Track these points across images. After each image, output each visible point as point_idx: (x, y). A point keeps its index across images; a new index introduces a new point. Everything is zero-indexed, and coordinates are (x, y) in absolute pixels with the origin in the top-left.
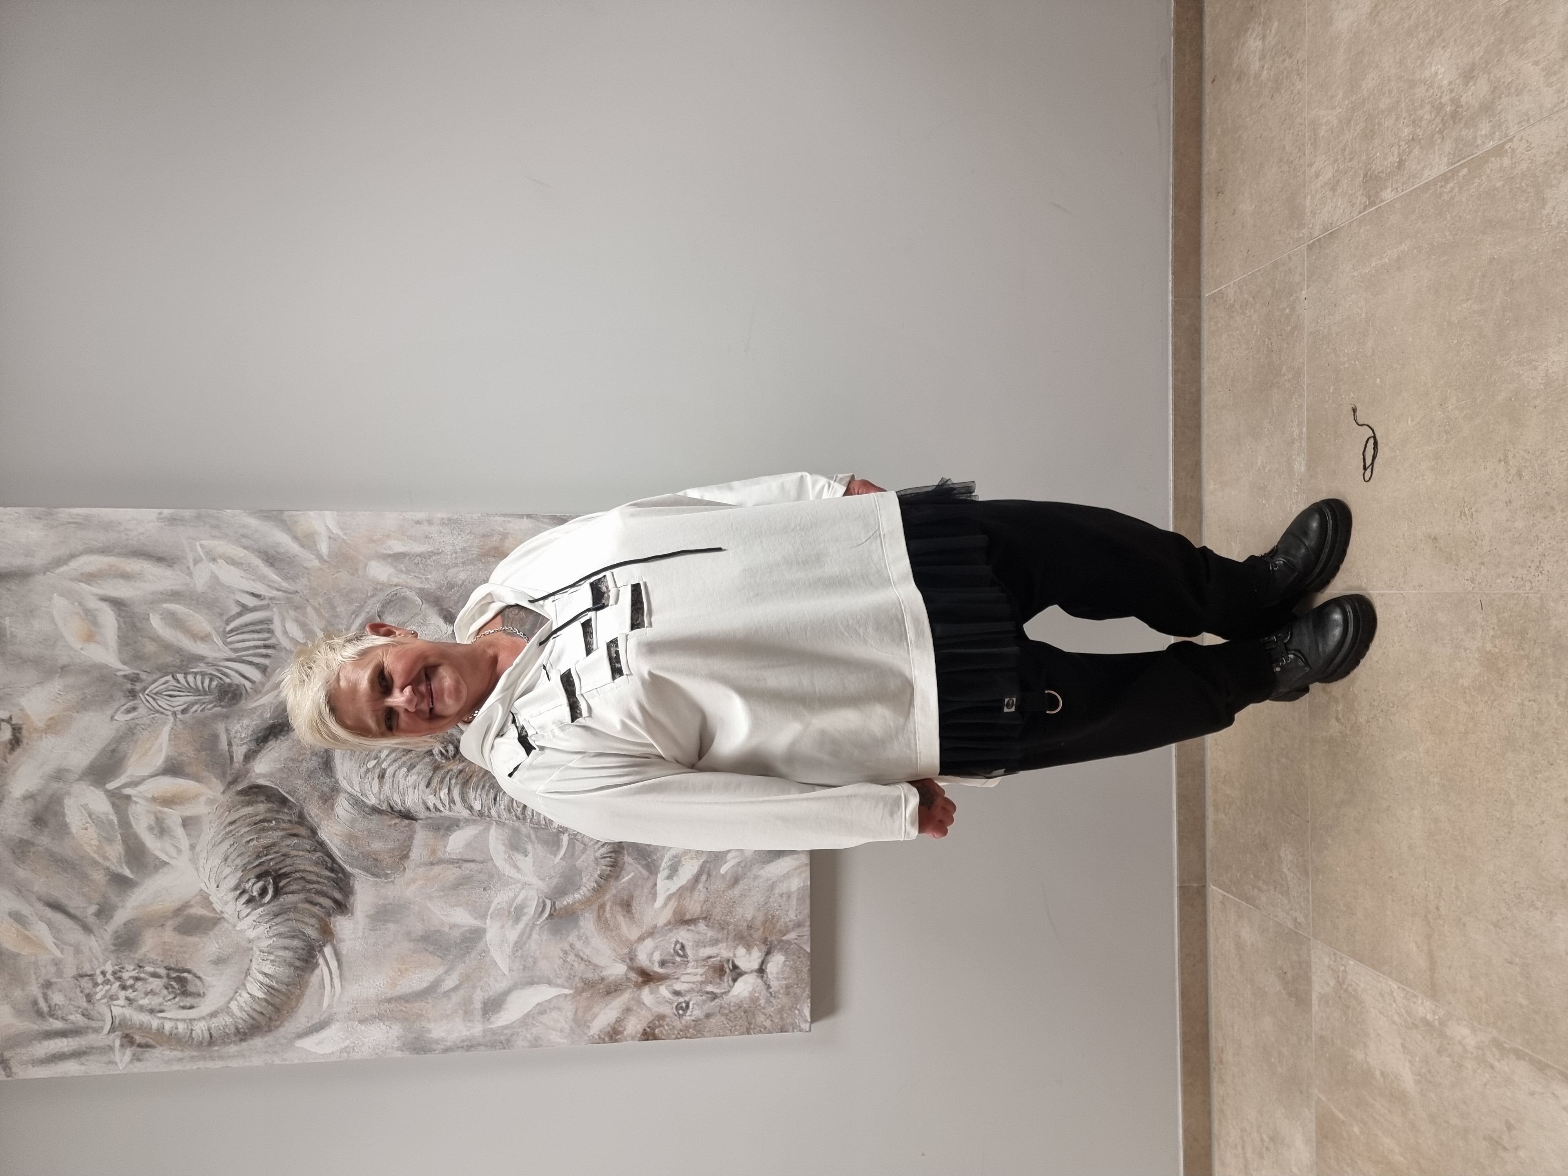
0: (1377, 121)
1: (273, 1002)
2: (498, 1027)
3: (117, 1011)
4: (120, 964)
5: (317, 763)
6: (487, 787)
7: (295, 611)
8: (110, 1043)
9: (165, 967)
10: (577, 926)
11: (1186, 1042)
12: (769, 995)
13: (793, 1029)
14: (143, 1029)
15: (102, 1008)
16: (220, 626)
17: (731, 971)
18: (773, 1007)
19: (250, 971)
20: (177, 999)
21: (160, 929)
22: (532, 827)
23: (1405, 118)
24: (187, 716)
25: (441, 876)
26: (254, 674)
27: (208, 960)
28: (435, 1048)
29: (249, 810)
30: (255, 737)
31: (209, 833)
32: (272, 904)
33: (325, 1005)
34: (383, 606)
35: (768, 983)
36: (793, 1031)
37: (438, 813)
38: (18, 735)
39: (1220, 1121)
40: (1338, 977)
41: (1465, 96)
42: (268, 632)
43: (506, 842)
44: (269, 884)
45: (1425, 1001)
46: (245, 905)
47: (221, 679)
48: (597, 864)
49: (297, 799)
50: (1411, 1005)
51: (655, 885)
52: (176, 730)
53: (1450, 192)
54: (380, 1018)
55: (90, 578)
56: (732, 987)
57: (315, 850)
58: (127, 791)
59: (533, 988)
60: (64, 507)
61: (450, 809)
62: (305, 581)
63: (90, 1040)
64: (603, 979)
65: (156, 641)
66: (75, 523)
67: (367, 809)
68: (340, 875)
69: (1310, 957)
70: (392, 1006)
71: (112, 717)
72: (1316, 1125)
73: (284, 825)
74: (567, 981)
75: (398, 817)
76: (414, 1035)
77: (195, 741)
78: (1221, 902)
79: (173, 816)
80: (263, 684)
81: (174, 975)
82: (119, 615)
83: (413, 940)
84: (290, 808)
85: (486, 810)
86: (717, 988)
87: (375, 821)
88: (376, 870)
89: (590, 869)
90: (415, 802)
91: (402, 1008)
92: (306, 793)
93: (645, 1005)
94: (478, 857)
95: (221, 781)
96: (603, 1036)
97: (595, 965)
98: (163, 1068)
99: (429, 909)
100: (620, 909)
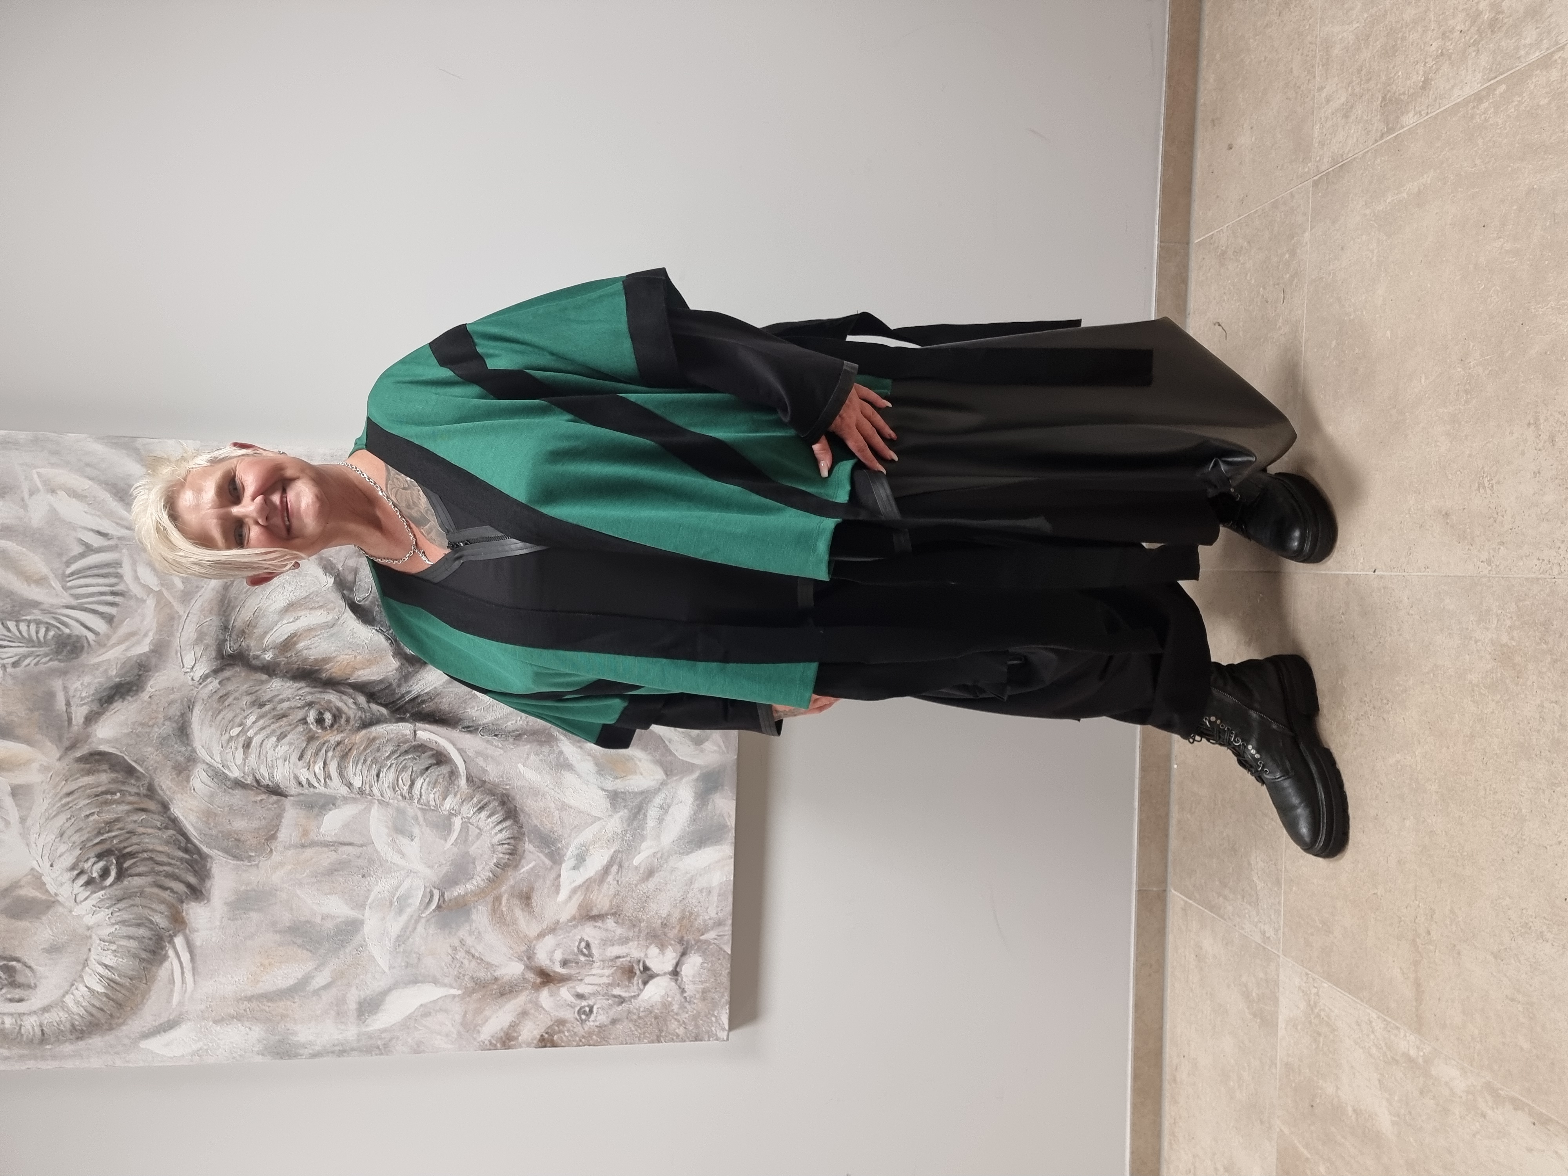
0: (1400, 35)
2: (375, 1030)
5: (171, 729)
6: (369, 762)
10: (468, 919)
11: (1137, 1057)
12: (683, 1000)
13: (709, 1038)
16: (59, 568)
17: (641, 972)
18: (687, 1013)
19: (89, 962)
22: (419, 808)
23: (1433, 30)
24: (18, 669)
25: (314, 860)
26: (99, 625)
27: (42, 947)
28: (301, 1053)
30: (98, 696)
31: (42, 804)
32: (115, 887)
33: (175, 1001)
35: (683, 987)
36: (709, 1040)
37: (312, 790)
39: (1171, 1144)
40: (1309, 1001)
42: (116, 577)
43: (390, 824)
44: (111, 865)
45: (1408, 1034)
46: (83, 888)
47: (58, 628)
48: (494, 852)
49: (147, 769)
50: (1393, 1037)
51: (559, 875)
52: (4, 686)
53: (1484, 112)
54: (238, 1017)
56: (641, 991)
57: (166, 828)
59: (416, 987)
61: (326, 785)
64: (496, 979)
67: (229, 783)
69: (1278, 975)
70: (253, 1005)
72: (1277, 1159)
73: (131, 798)
74: (455, 979)
75: (265, 793)
76: (277, 1038)
77: (27, 699)
78: (1184, 910)
79: (1, 784)
80: (108, 637)
83: (280, 932)
85: (367, 787)
86: (626, 991)
87: (238, 796)
88: (238, 851)
89: (486, 856)
90: (285, 776)
91: (264, 1007)
92: (158, 762)
93: (544, 1009)
94: (357, 840)
95: (56, 745)
96: (495, 1042)
97: (488, 963)
99: (298, 897)
100: (518, 902)
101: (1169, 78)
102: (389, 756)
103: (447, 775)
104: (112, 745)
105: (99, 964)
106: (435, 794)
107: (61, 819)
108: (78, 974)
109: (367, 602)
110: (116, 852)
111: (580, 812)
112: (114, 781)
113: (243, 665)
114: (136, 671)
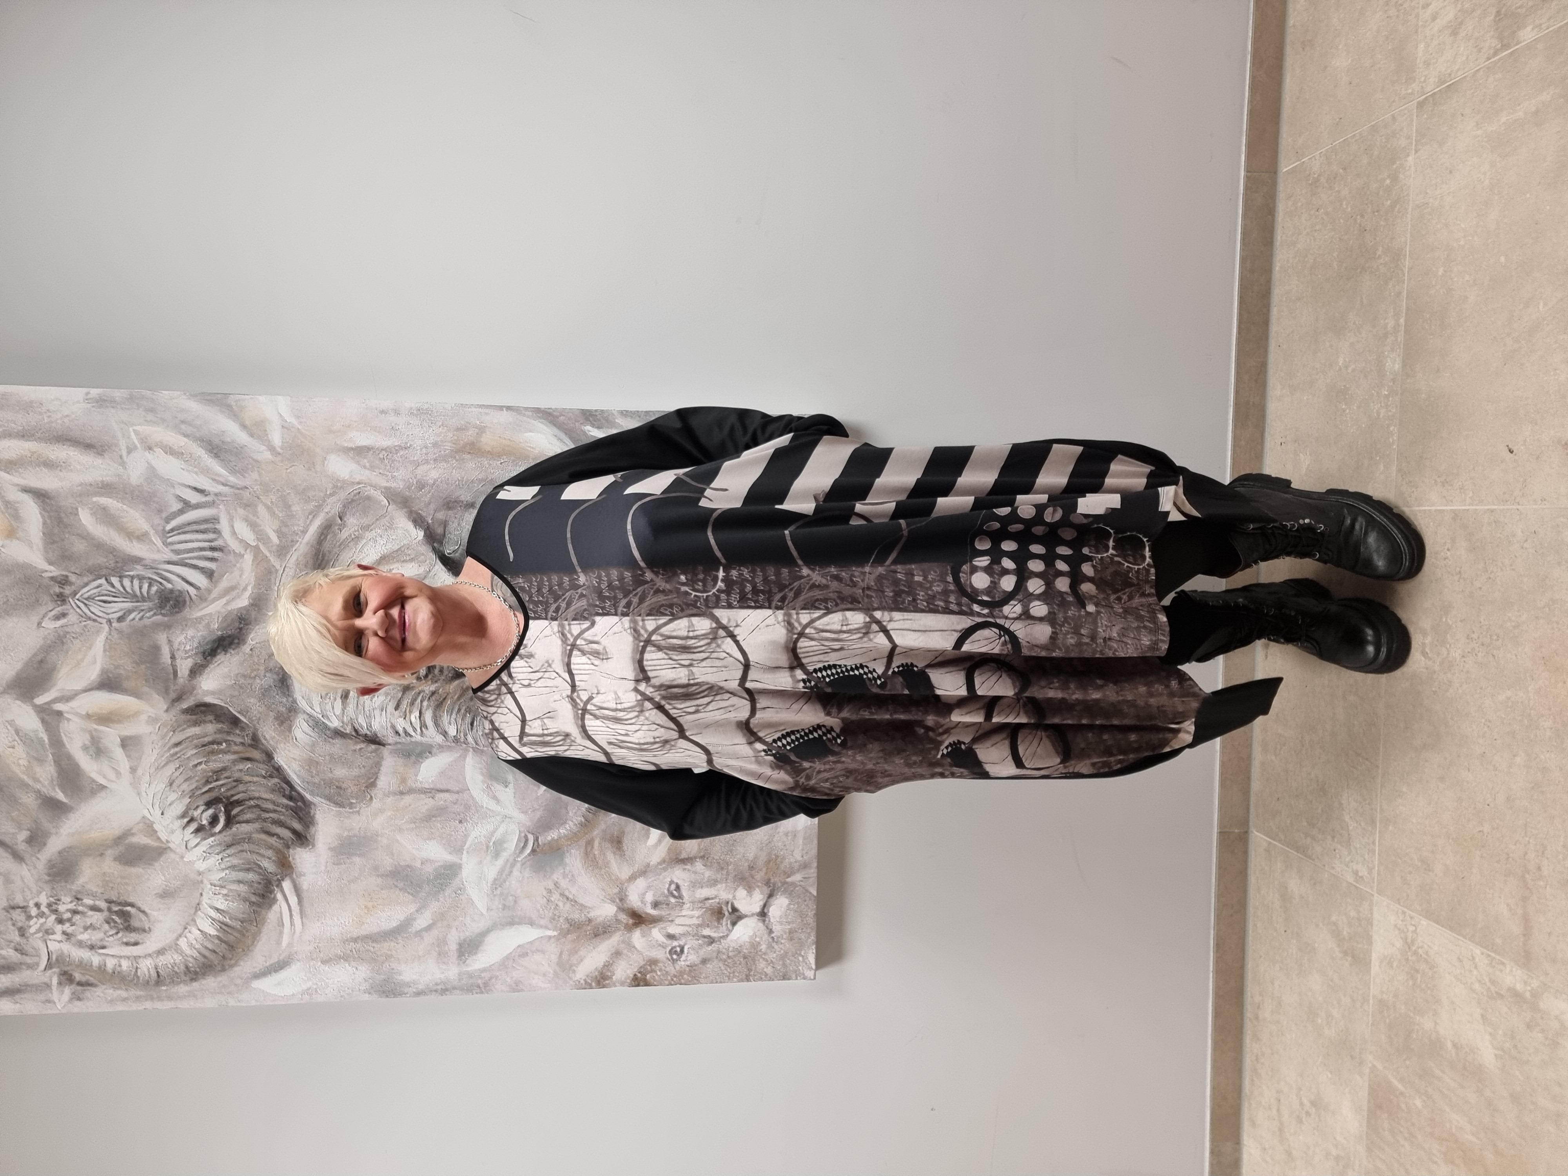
1: (226, 940)
2: (475, 970)
3: (53, 946)
4: (56, 895)
5: (272, 680)
6: (463, 711)
7: (244, 509)
8: (46, 980)
9: (105, 900)
10: (562, 863)
12: (771, 940)
13: (796, 977)
14: (83, 966)
15: (37, 942)
16: (159, 525)
17: (730, 914)
18: (775, 953)
20: (120, 935)
21: (98, 859)
24: (123, 624)
25: (412, 806)
26: (199, 579)
27: (155, 892)
28: (406, 991)
29: (196, 730)
30: (202, 650)
31: (151, 754)
32: (224, 833)
33: (285, 943)
34: (344, 506)
35: (770, 927)
36: (796, 979)
37: (408, 738)
39: (1252, 1080)
40: (1406, 939)
42: (214, 532)
43: (485, 771)
44: (220, 813)
45: (1515, 970)
46: (193, 835)
47: (161, 583)
49: (250, 719)
50: (1497, 973)
52: (111, 640)
54: (345, 958)
55: (10, 465)
56: (730, 931)
57: (271, 776)
58: (58, 707)
59: (513, 929)
61: (422, 734)
62: (255, 475)
63: (24, 976)
64: (590, 921)
65: (86, 540)
67: (328, 732)
68: (299, 804)
69: (1372, 914)
70: (359, 946)
71: (39, 624)
72: (1369, 1094)
73: (236, 748)
74: (551, 922)
75: (363, 742)
76: (383, 977)
77: (133, 653)
78: (1265, 850)
79: (111, 736)
80: (209, 591)
81: (116, 909)
82: (44, 509)
83: (382, 876)
85: (462, 736)
86: (715, 932)
87: (338, 745)
88: (340, 799)
90: (382, 725)
91: (369, 948)
92: (260, 713)
93: (636, 949)
94: (453, 786)
95: (164, 698)
96: (590, 982)
97: (582, 905)
98: (107, 1008)
99: (397, 841)
100: (609, 846)
104: (216, 696)
108: (191, 918)
109: (457, 554)
110: (224, 800)
112: (220, 731)
114: (237, 624)
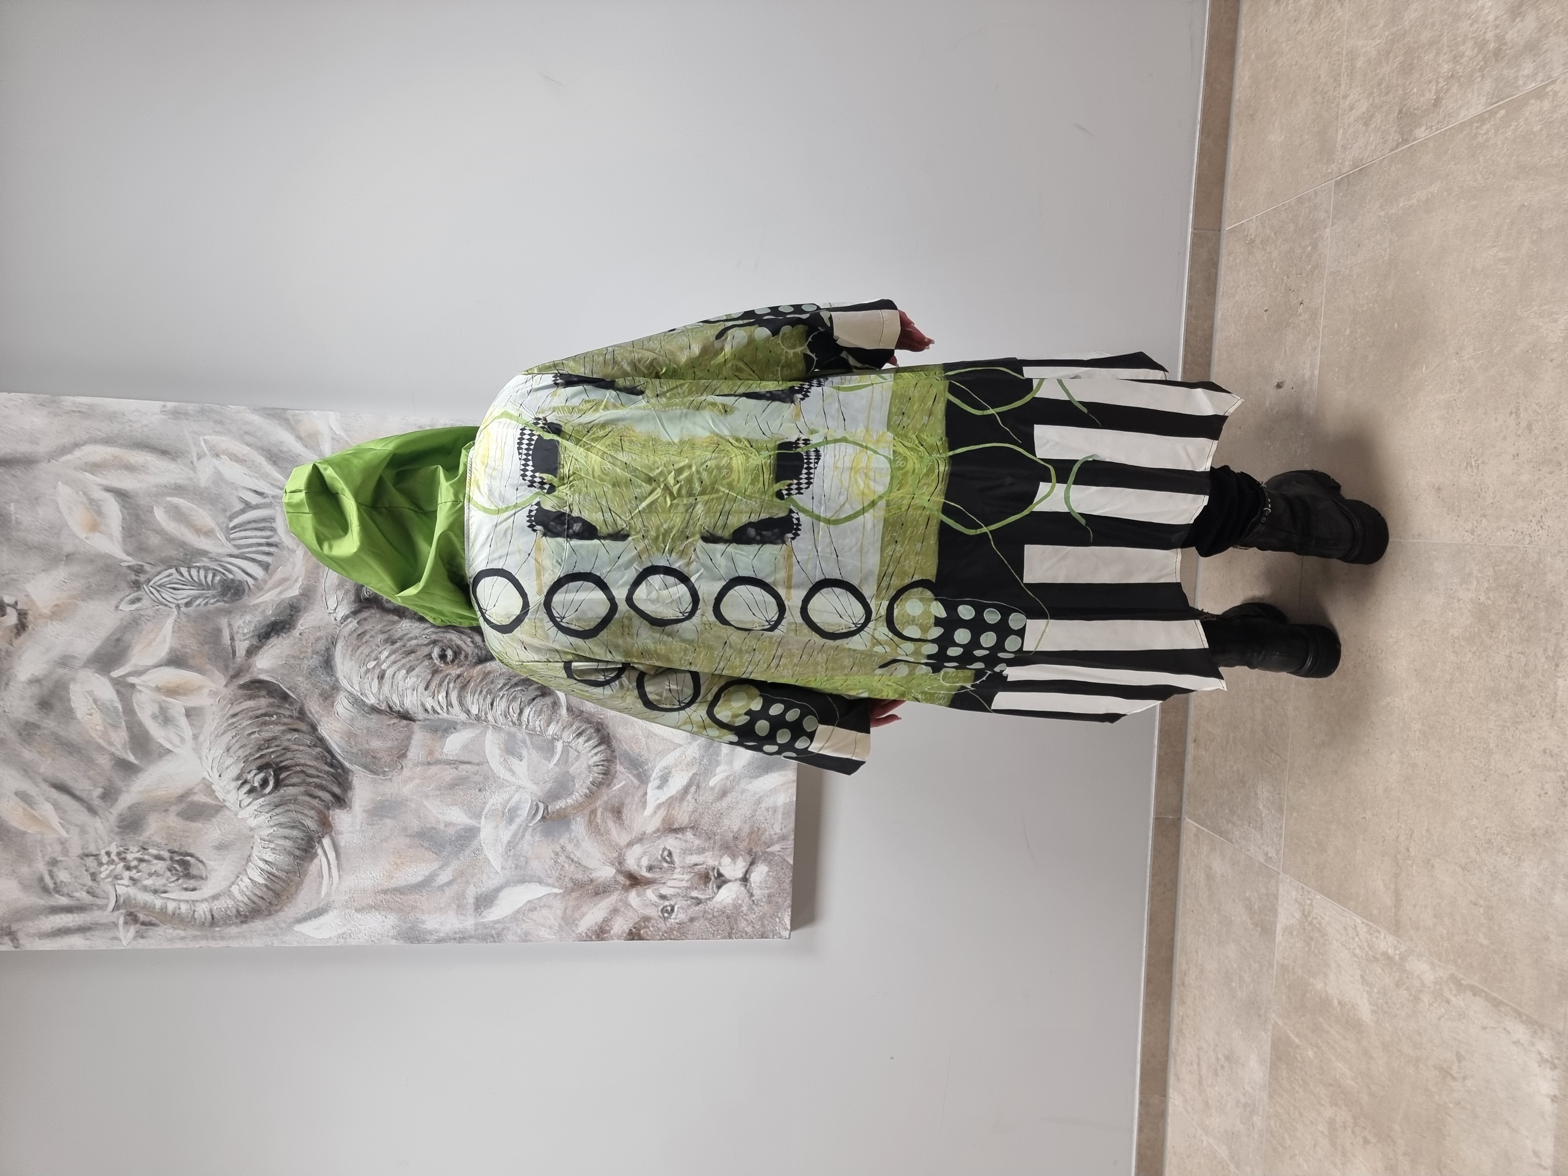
0: (1416, 55)
2: (490, 921)
3: (121, 890)
4: (125, 845)
5: (318, 662)
6: (484, 693)
8: (114, 920)
9: (168, 850)
10: (568, 829)
12: (751, 903)
14: (146, 907)
15: (106, 886)
16: (223, 522)
17: (716, 878)
18: (755, 914)
20: (180, 881)
21: (164, 814)
22: (527, 733)
23: (1445, 54)
24: (190, 609)
25: (438, 775)
27: (211, 845)
28: (428, 938)
29: (251, 703)
30: (257, 633)
31: (212, 722)
32: (273, 795)
33: (323, 893)
35: (751, 891)
36: (773, 938)
37: (436, 716)
38: (24, 620)
39: (1178, 1040)
40: (1304, 911)
41: (1510, 32)
42: (271, 530)
43: (502, 746)
45: (1387, 936)
46: (246, 795)
47: (224, 574)
48: (590, 772)
49: (298, 696)
50: (1374, 939)
51: (646, 793)
52: (179, 623)
53: (1486, 134)
54: (375, 907)
55: (94, 467)
56: (716, 894)
57: (315, 746)
58: (132, 680)
59: (524, 886)
60: (68, 395)
61: (448, 712)
63: (96, 916)
64: (592, 881)
65: (160, 534)
66: (79, 412)
67: (366, 708)
68: (339, 770)
69: (1278, 890)
70: (388, 897)
71: (117, 607)
72: (1272, 1048)
73: (286, 720)
74: (558, 881)
75: (397, 718)
76: (408, 925)
77: (198, 634)
78: (1196, 835)
79: (177, 706)
80: (265, 582)
81: (177, 858)
82: (124, 507)
83: (410, 836)
84: (291, 704)
85: (483, 714)
86: (702, 894)
87: (374, 720)
88: (374, 767)
89: (583, 775)
90: (413, 703)
91: (397, 899)
92: (307, 690)
93: (632, 907)
94: (474, 759)
95: (224, 674)
96: (590, 934)
97: (585, 867)
98: (166, 946)
99: (425, 807)
100: (611, 815)
101: (1207, 74)
102: (501, 687)
103: (550, 705)
104: (270, 674)
105: (260, 859)
106: (540, 721)
107: (227, 737)
111: (664, 739)
113: (378, 608)
114: (288, 612)
